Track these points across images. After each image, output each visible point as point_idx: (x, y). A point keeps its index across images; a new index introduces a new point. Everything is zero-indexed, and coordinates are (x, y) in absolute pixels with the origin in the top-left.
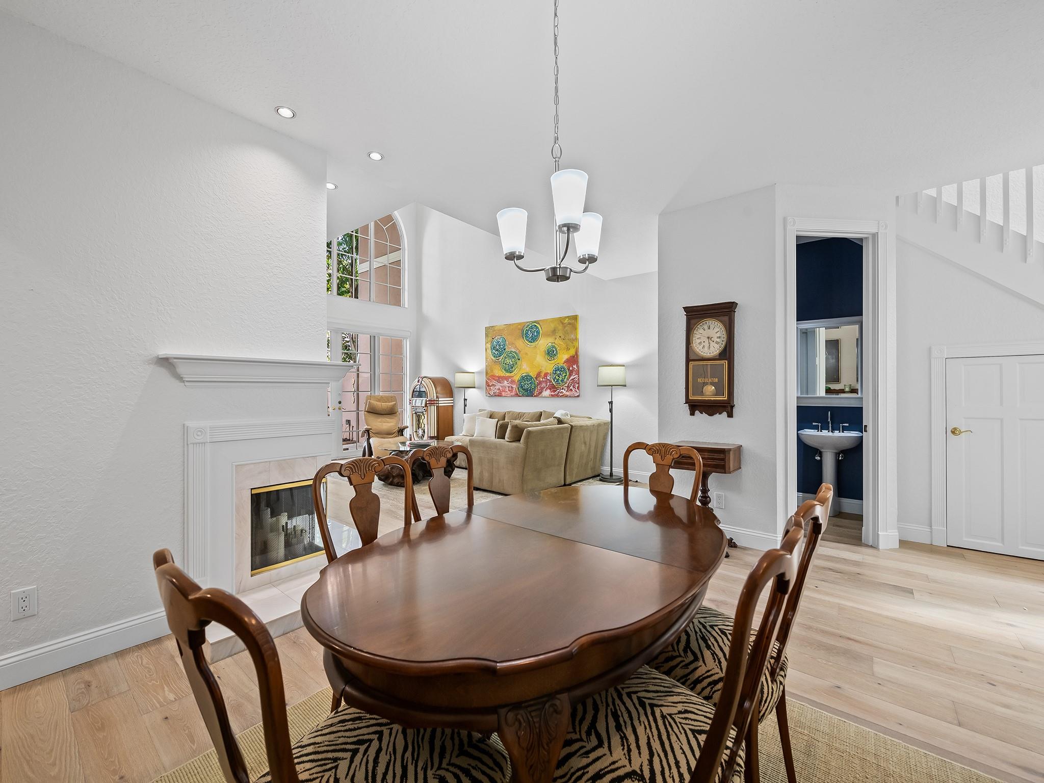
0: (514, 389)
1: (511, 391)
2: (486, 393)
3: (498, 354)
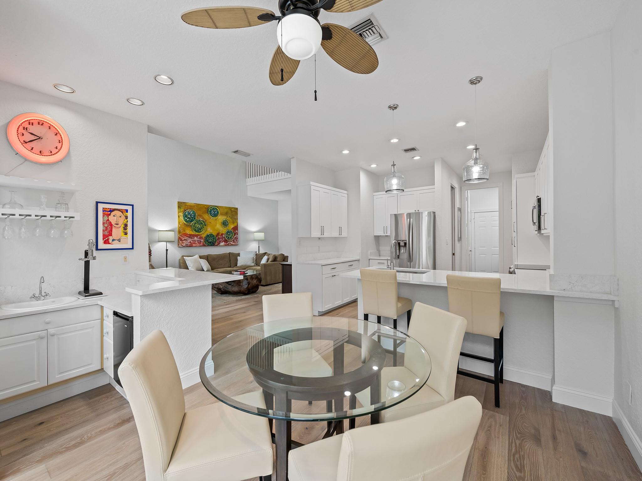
0: (202, 242)
1: (200, 243)
2: (178, 245)
3: (189, 220)
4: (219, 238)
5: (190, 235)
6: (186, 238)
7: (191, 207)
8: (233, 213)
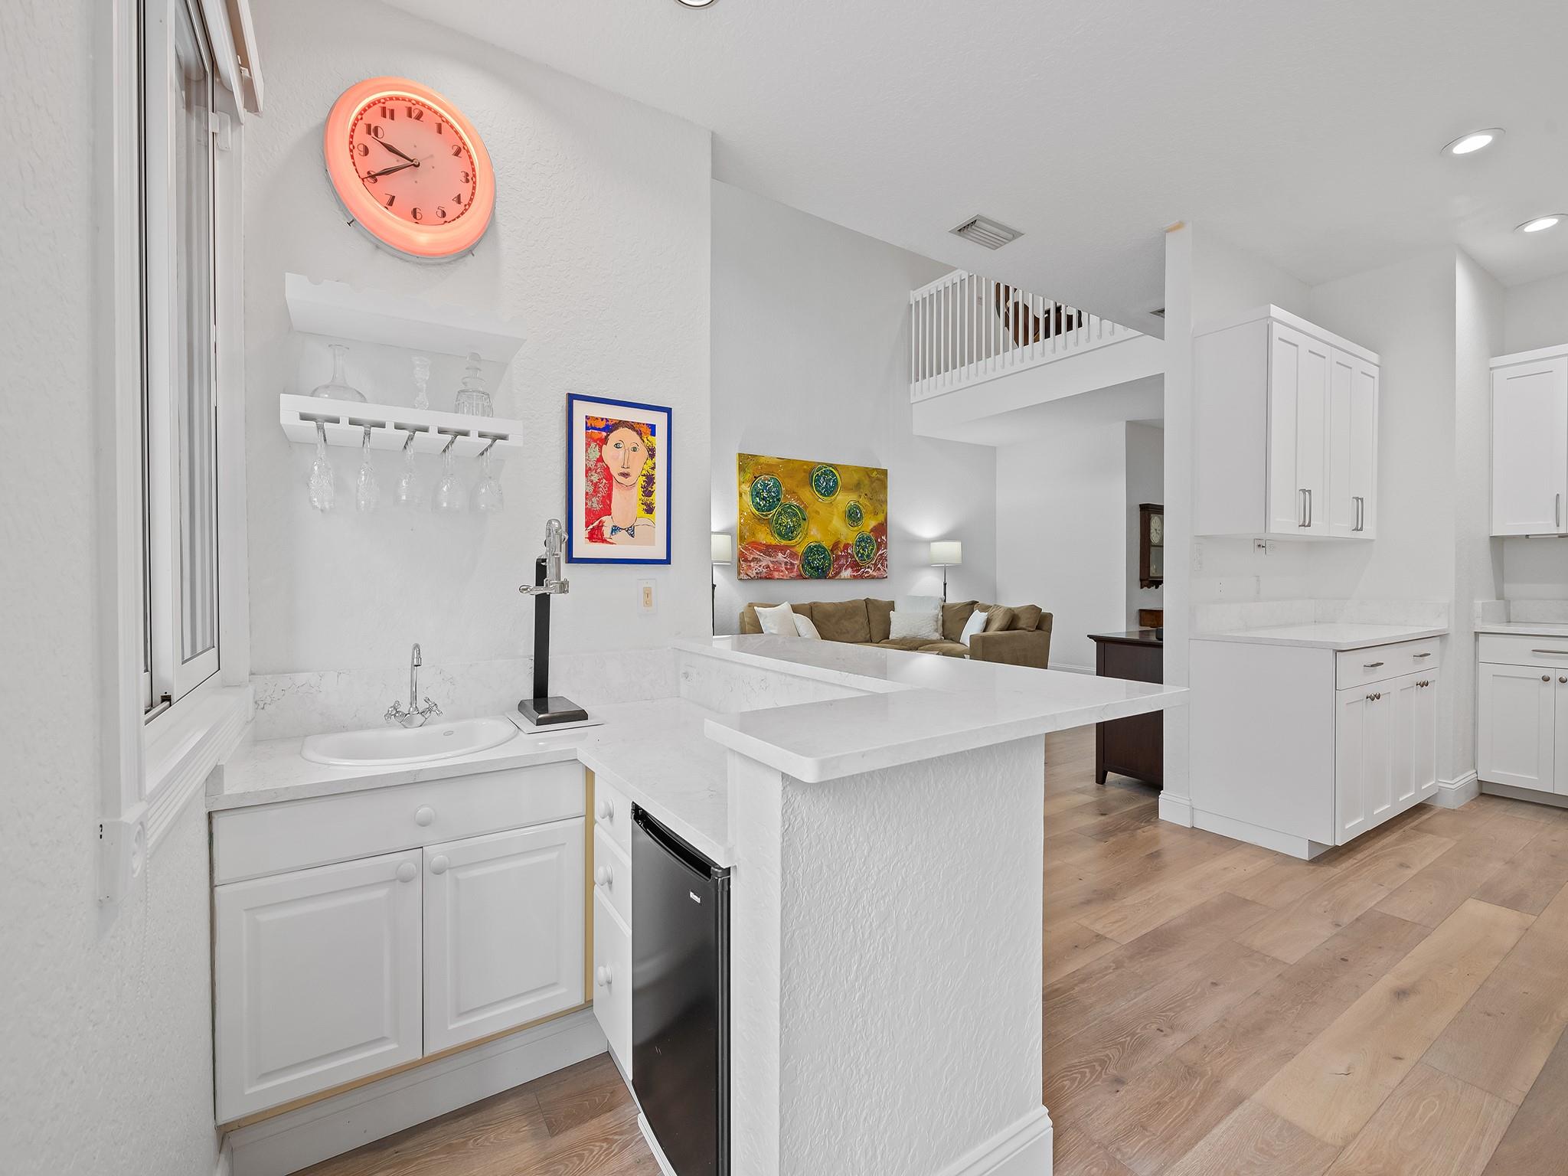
0: (796, 567)
1: (790, 570)
2: (739, 573)
3: (764, 506)
4: (838, 558)
5: (768, 546)
6: (757, 554)
7: (770, 468)
8: (874, 484)
